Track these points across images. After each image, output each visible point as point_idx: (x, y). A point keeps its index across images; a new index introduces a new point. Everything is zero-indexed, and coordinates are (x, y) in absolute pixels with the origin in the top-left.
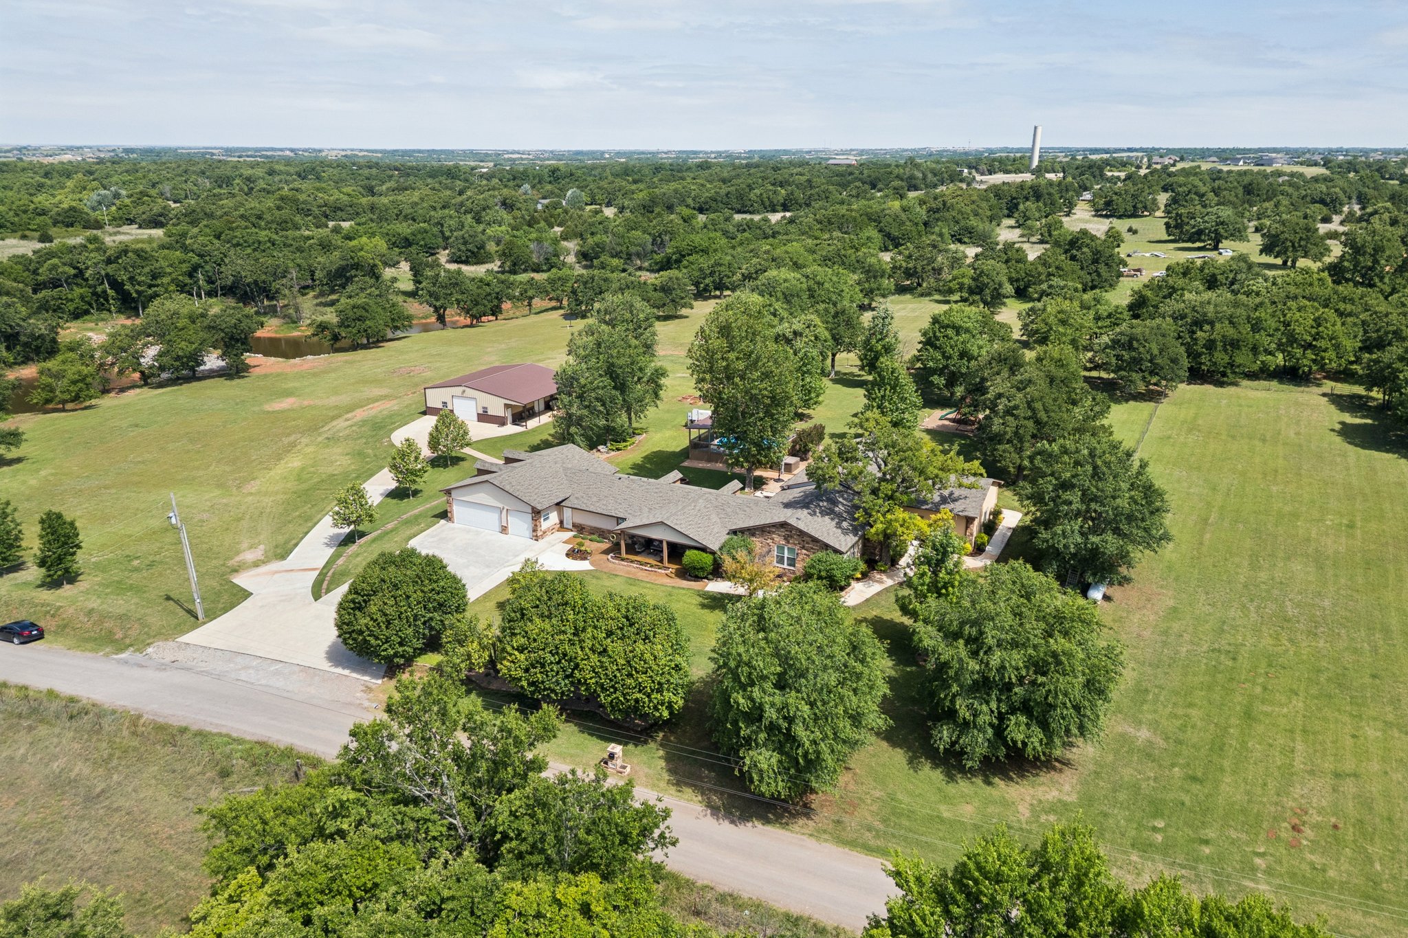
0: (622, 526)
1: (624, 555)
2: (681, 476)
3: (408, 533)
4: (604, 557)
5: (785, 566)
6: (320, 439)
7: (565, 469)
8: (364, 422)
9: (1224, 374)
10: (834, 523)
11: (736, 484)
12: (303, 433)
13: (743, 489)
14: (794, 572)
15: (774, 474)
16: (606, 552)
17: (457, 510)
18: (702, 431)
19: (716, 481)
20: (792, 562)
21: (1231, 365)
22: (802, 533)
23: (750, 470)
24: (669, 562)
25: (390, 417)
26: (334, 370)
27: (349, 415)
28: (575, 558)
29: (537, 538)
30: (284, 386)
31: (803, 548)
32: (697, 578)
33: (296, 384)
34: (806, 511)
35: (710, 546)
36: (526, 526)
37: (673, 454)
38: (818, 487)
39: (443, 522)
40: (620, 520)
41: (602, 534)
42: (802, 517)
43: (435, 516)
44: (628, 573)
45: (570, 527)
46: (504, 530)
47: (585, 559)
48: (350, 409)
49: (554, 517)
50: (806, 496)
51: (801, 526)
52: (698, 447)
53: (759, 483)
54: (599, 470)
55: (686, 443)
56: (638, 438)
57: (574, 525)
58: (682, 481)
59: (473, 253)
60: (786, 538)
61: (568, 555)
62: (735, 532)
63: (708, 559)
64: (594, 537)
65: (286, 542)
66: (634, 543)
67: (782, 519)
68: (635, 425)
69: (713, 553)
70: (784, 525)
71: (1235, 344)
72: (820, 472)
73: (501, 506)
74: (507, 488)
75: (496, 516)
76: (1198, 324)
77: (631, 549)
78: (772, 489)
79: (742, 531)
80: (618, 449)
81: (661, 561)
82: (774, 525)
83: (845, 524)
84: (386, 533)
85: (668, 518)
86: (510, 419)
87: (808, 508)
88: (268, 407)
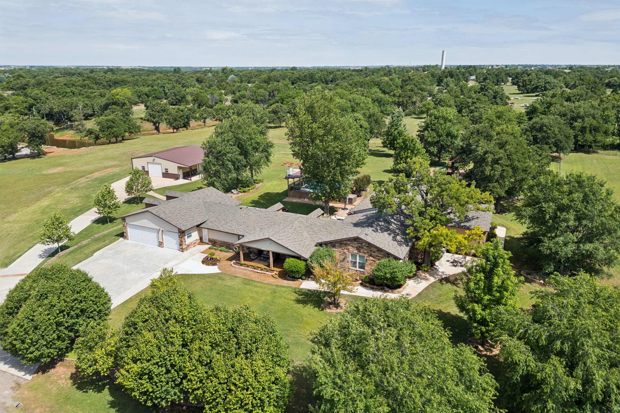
0: (241, 241)
1: (242, 261)
2: (282, 206)
3: (96, 247)
4: (229, 262)
5: (357, 269)
6: (67, 189)
7: (205, 203)
8: (97, 179)
9: (590, 147)
10: (391, 237)
11: (319, 211)
12: (58, 186)
13: (323, 214)
14: (364, 273)
15: (342, 205)
16: (230, 259)
17: (130, 231)
18: (296, 180)
19: (306, 210)
20: (362, 266)
21: (595, 141)
22: (370, 245)
23: (327, 202)
24: (274, 266)
25: (113, 176)
26: (92, 153)
27: (90, 176)
28: (207, 265)
29: (182, 250)
30: (61, 161)
31: (371, 255)
32: (294, 278)
33: (68, 161)
34: (371, 229)
35: (304, 255)
36: (175, 241)
37: (278, 194)
38: (380, 211)
39: (121, 239)
40: (239, 237)
41: (228, 246)
42: (369, 233)
43: (117, 235)
44: (245, 274)
45: (207, 241)
46: (161, 244)
47: (214, 264)
48: (92, 172)
49: (195, 235)
50: (368, 218)
51: (369, 240)
52: (293, 189)
53: (332, 211)
54: (229, 203)
55: (286, 188)
56: (257, 185)
57: (209, 240)
58: (284, 210)
59: (179, 100)
60: (358, 249)
61: (203, 262)
62: (321, 245)
63: (301, 265)
64: (223, 248)
65: (14, 255)
66: (250, 252)
67: (355, 235)
68: (255, 178)
69: (306, 260)
70: (356, 239)
71: (596, 130)
72: (382, 201)
73: (158, 228)
74: (162, 216)
75: (155, 235)
76: (574, 119)
77: (247, 257)
78: (342, 215)
79: (326, 244)
80: (244, 192)
81: (269, 266)
82: (349, 240)
83: (398, 238)
84: (81, 248)
85: (273, 235)
86: (181, 176)
87: (372, 227)
88: (45, 172)
